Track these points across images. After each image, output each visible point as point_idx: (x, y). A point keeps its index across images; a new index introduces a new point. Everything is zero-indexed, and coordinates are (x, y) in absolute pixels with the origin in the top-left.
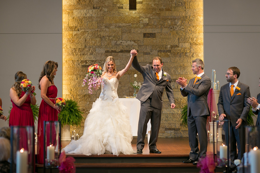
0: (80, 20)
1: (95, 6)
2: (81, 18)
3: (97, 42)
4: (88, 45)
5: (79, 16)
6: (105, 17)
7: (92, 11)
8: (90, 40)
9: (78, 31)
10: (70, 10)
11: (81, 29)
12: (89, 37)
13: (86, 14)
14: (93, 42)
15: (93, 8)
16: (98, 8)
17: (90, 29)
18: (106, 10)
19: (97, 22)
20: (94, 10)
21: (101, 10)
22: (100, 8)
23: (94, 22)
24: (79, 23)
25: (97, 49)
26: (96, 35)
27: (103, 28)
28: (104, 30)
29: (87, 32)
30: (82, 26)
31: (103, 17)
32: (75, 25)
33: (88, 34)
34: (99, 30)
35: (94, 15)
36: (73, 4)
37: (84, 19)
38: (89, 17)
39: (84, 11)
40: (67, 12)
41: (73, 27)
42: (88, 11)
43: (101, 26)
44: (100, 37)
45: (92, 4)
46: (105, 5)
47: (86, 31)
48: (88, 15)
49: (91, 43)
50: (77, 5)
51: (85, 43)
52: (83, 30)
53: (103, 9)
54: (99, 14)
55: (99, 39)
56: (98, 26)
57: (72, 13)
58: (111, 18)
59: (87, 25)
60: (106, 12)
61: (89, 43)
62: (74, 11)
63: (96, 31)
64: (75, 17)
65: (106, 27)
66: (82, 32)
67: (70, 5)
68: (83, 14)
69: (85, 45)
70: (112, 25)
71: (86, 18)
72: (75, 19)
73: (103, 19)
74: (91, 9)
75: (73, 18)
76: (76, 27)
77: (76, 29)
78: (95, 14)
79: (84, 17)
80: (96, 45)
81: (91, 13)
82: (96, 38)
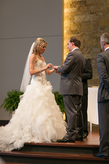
0: (80, 25)
1: (92, 11)
2: (80, 22)
3: (94, 43)
4: (86, 45)
5: (79, 21)
6: (100, 21)
7: (90, 16)
8: (88, 41)
9: (78, 33)
10: (72, 16)
11: (80, 32)
12: (87, 39)
13: (85, 19)
14: (91, 42)
15: (90, 13)
16: (95, 13)
17: (88, 32)
18: (101, 14)
19: (93, 26)
20: (91, 15)
21: (97, 15)
22: (96, 13)
23: (91, 25)
24: (78, 27)
25: (93, 49)
26: (93, 37)
27: (99, 30)
28: (100, 31)
29: (86, 34)
30: (82, 29)
31: (99, 20)
32: (76, 29)
33: (86, 35)
34: (95, 32)
35: (91, 20)
36: (74, 11)
37: (83, 23)
38: (87, 21)
39: (83, 17)
40: (69, 18)
41: (74, 30)
42: (86, 16)
43: (97, 29)
44: (96, 38)
45: (89, 10)
46: (100, 10)
47: (84, 33)
48: (86, 20)
49: (89, 44)
50: (77, 12)
51: (84, 44)
52: (82, 33)
53: (99, 13)
54: (95, 18)
55: (95, 40)
56: (94, 28)
57: (74, 18)
58: (106, 21)
59: (86, 28)
60: (101, 16)
61: (87, 43)
62: (75, 17)
63: (92, 33)
64: (76, 22)
65: (101, 29)
66: (81, 35)
67: (72, 12)
68: (82, 19)
69: (84, 45)
70: (106, 27)
71: (85, 22)
72: (76, 24)
73: (99, 22)
74: (89, 14)
75: (74, 23)
76: (76, 31)
77: (77, 32)
78: (92, 18)
79: (83, 22)
80: (92, 45)
81: (89, 17)
82: (93, 39)
